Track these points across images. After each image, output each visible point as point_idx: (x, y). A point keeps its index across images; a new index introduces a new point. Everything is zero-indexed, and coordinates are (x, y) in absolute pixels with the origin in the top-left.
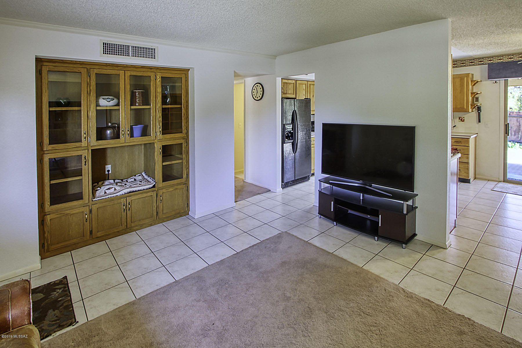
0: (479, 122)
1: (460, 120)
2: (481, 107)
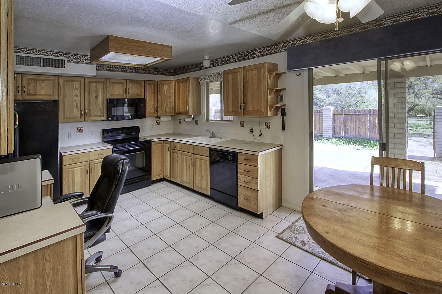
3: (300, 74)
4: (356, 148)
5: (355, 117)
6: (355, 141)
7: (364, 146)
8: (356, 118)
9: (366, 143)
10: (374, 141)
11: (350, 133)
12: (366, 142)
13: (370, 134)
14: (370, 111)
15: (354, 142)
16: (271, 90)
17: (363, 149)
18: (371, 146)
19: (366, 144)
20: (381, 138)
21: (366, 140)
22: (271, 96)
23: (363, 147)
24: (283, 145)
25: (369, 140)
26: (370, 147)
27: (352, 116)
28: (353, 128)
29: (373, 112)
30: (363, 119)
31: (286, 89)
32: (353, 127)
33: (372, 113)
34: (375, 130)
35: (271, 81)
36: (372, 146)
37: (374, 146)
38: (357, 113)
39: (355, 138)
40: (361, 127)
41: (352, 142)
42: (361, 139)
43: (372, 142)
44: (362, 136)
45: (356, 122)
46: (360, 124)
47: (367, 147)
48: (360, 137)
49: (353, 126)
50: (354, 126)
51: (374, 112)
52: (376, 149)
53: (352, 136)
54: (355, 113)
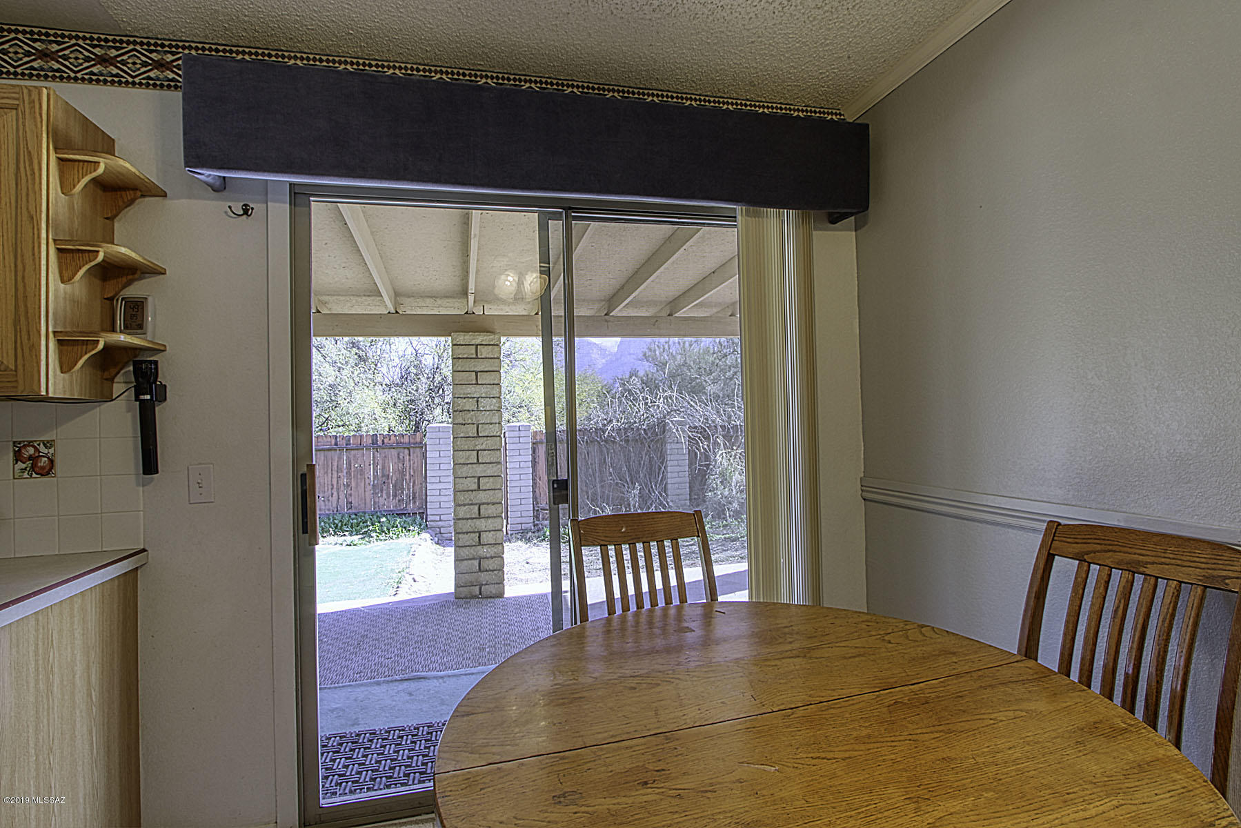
0: (150, 464)
1: (21, 465)
2: (156, 363)
3: (246, 211)
4: (345, 544)
5: (335, 455)
6: (340, 525)
7: (363, 534)
8: (340, 458)
9: (367, 526)
10: (389, 517)
11: (322, 503)
12: (369, 523)
13: (377, 500)
14: (375, 437)
15: (336, 527)
16: (69, 256)
17: (364, 542)
18: (383, 532)
19: (371, 528)
20: (553, 463)
21: (367, 517)
22: (68, 287)
23: (360, 536)
24: (144, 550)
25: (376, 514)
26: (380, 534)
27: (330, 454)
28: (330, 487)
29: (383, 441)
30: (356, 463)
31: (162, 272)
32: (332, 485)
33: (380, 442)
34: (389, 487)
35: (71, 207)
36: (385, 529)
37: (388, 530)
38: (342, 443)
39: (339, 517)
40: (353, 484)
41: (330, 527)
42: (353, 516)
43: (384, 519)
44: (356, 508)
45: (339, 470)
46: (350, 475)
47: (374, 534)
48: (350, 511)
49: (330, 483)
50: (335, 483)
51: (386, 440)
52: (394, 536)
53: (329, 510)
54: (336, 444)
